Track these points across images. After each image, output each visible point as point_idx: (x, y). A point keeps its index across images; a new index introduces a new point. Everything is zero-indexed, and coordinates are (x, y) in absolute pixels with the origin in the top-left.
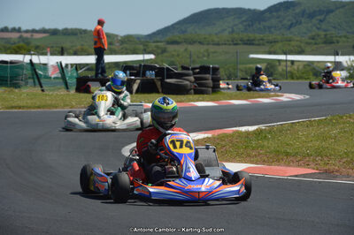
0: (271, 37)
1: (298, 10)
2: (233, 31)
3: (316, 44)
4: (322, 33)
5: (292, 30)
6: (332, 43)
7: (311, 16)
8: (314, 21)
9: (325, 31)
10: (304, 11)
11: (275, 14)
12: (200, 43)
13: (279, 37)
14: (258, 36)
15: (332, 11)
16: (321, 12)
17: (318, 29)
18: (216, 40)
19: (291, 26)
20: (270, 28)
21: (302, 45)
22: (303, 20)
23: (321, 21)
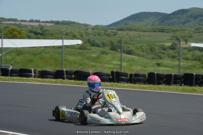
0: (174, 29)
1: (189, 14)
2: (153, 25)
3: (199, 32)
5: (186, 24)
7: (196, 17)
8: (198, 20)
10: (192, 15)
11: (176, 16)
12: (135, 30)
13: (178, 28)
14: (167, 27)
16: (201, 16)
17: (200, 24)
18: (144, 29)
19: (185, 23)
20: (173, 23)
21: (191, 33)
22: (191, 19)
23: (201, 20)
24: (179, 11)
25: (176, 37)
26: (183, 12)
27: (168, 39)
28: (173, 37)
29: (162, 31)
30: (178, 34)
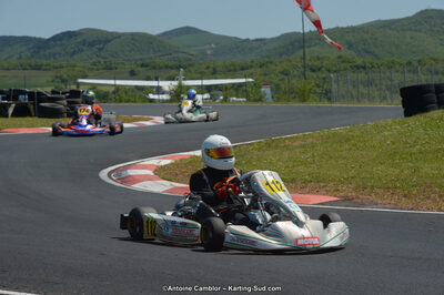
0: (57, 64)
1: (79, 40)
2: (20, 58)
3: (97, 70)
4: (102, 60)
5: (75, 57)
6: (111, 69)
7: (91, 45)
8: (94, 49)
9: (104, 58)
10: (84, 42)
11: (58, 42)
13: (64, 64)
14: (45, 62)
15: (109, 41)
16: (100, 42)
17: (98, 56)
18: (6, 65)
19: (74, 53)
20: (54, 55)
22: (85, 48)
23: (100, 49)
24: (63, 34)
25: (61, 77)
26: (69, 35)
27: (48, 82)
28: (57, 77)
29: (37, 68)
30: (64, 73)
